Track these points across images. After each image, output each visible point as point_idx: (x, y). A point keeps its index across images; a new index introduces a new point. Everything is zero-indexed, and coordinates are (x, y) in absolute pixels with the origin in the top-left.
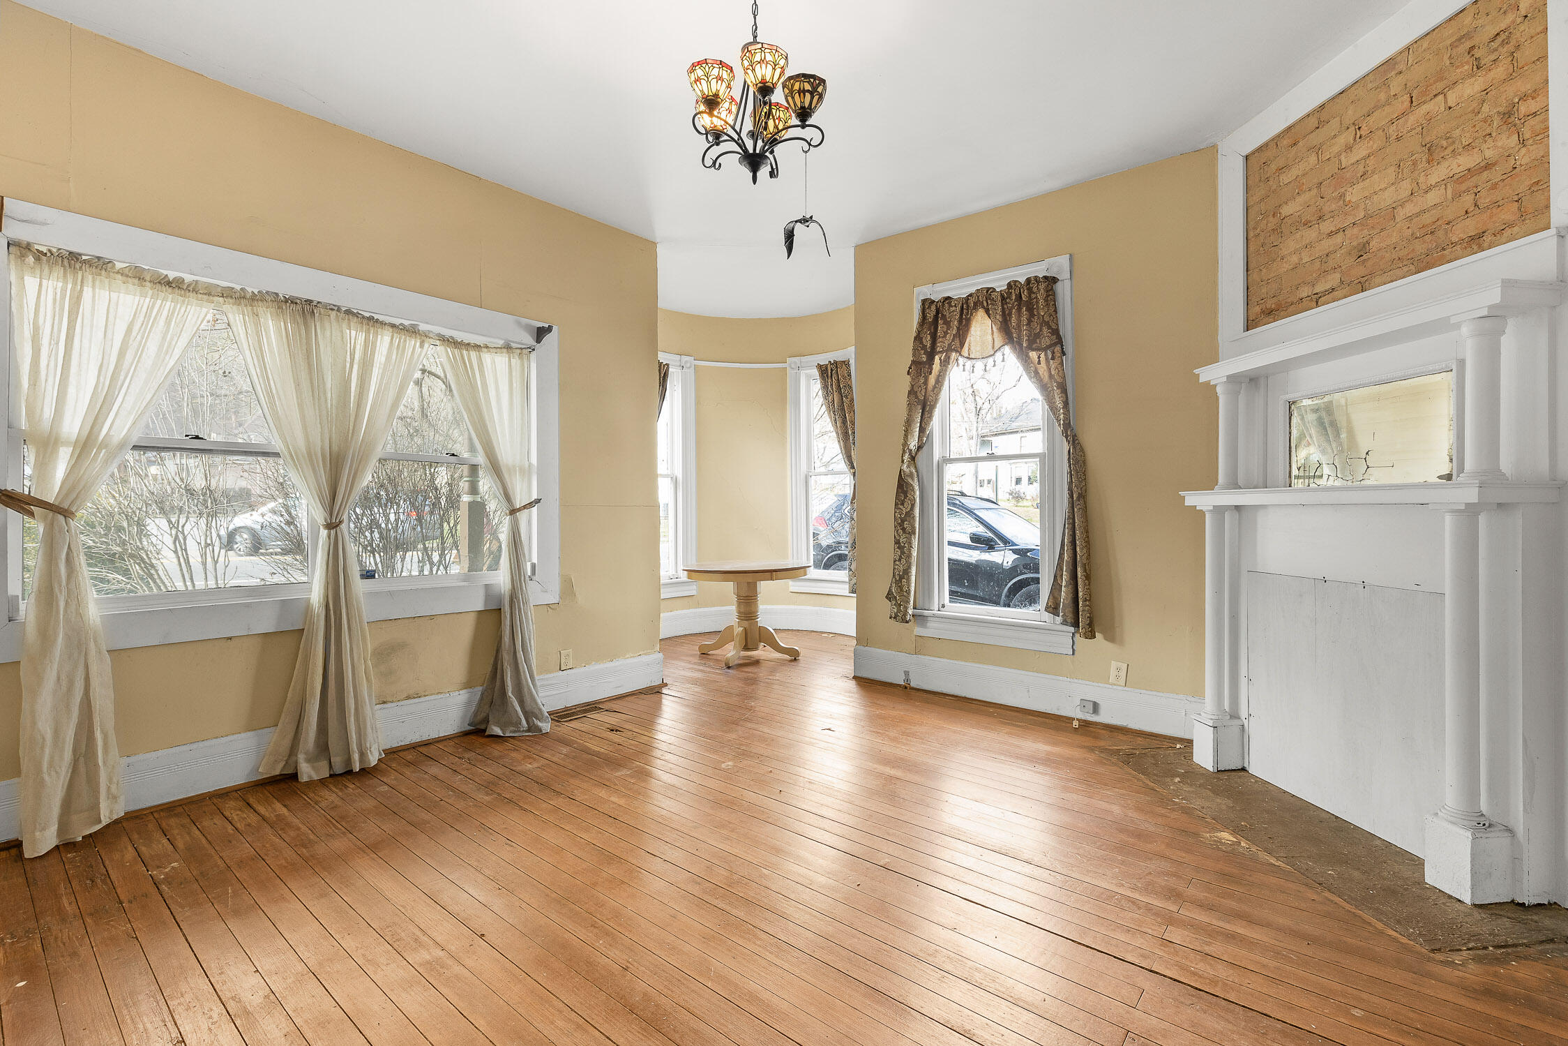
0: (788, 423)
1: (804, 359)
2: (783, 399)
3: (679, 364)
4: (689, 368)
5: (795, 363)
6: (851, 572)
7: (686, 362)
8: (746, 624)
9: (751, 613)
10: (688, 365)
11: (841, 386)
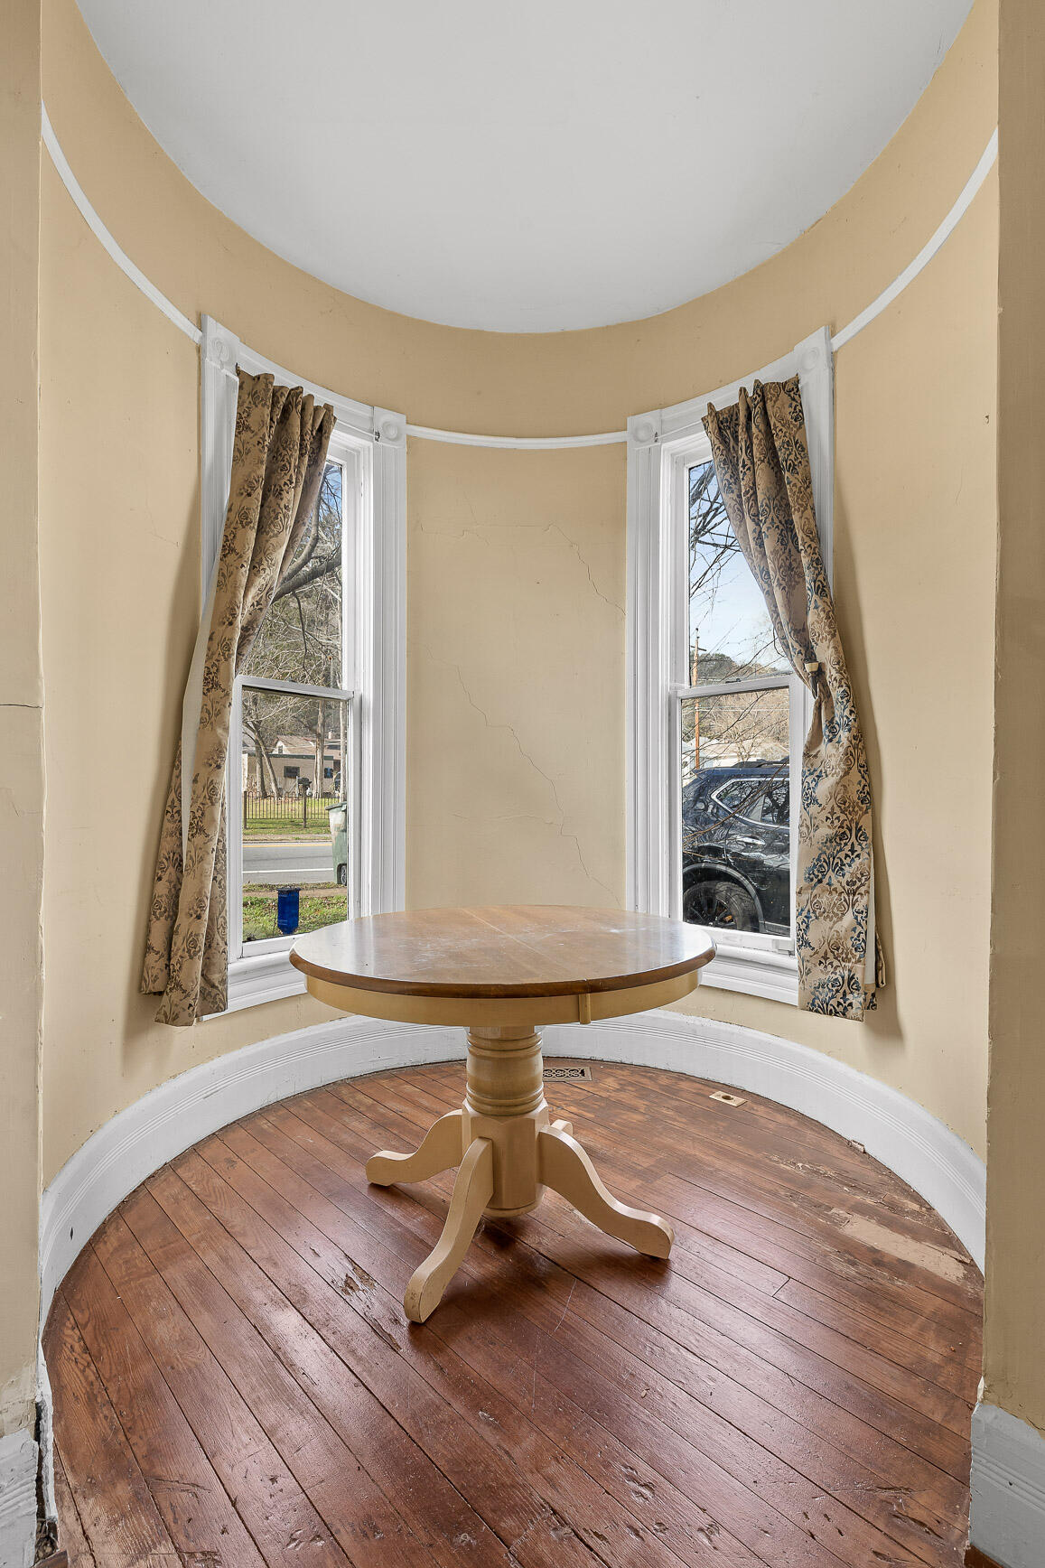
0: (628, 576)
1: (669, 413)
2: (618, 520)
3: (368, 426)
4: (397, 439)
5: (648, 427)
6: (806, 951)
7: (387, 425)
8: (495, 1129)
9: (514, 1095)
10: (392, 433)
11: (777, 444)
